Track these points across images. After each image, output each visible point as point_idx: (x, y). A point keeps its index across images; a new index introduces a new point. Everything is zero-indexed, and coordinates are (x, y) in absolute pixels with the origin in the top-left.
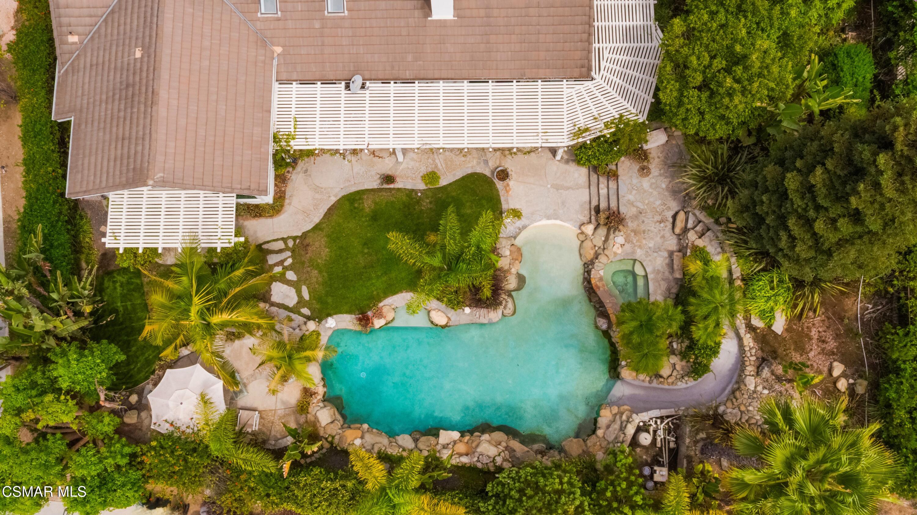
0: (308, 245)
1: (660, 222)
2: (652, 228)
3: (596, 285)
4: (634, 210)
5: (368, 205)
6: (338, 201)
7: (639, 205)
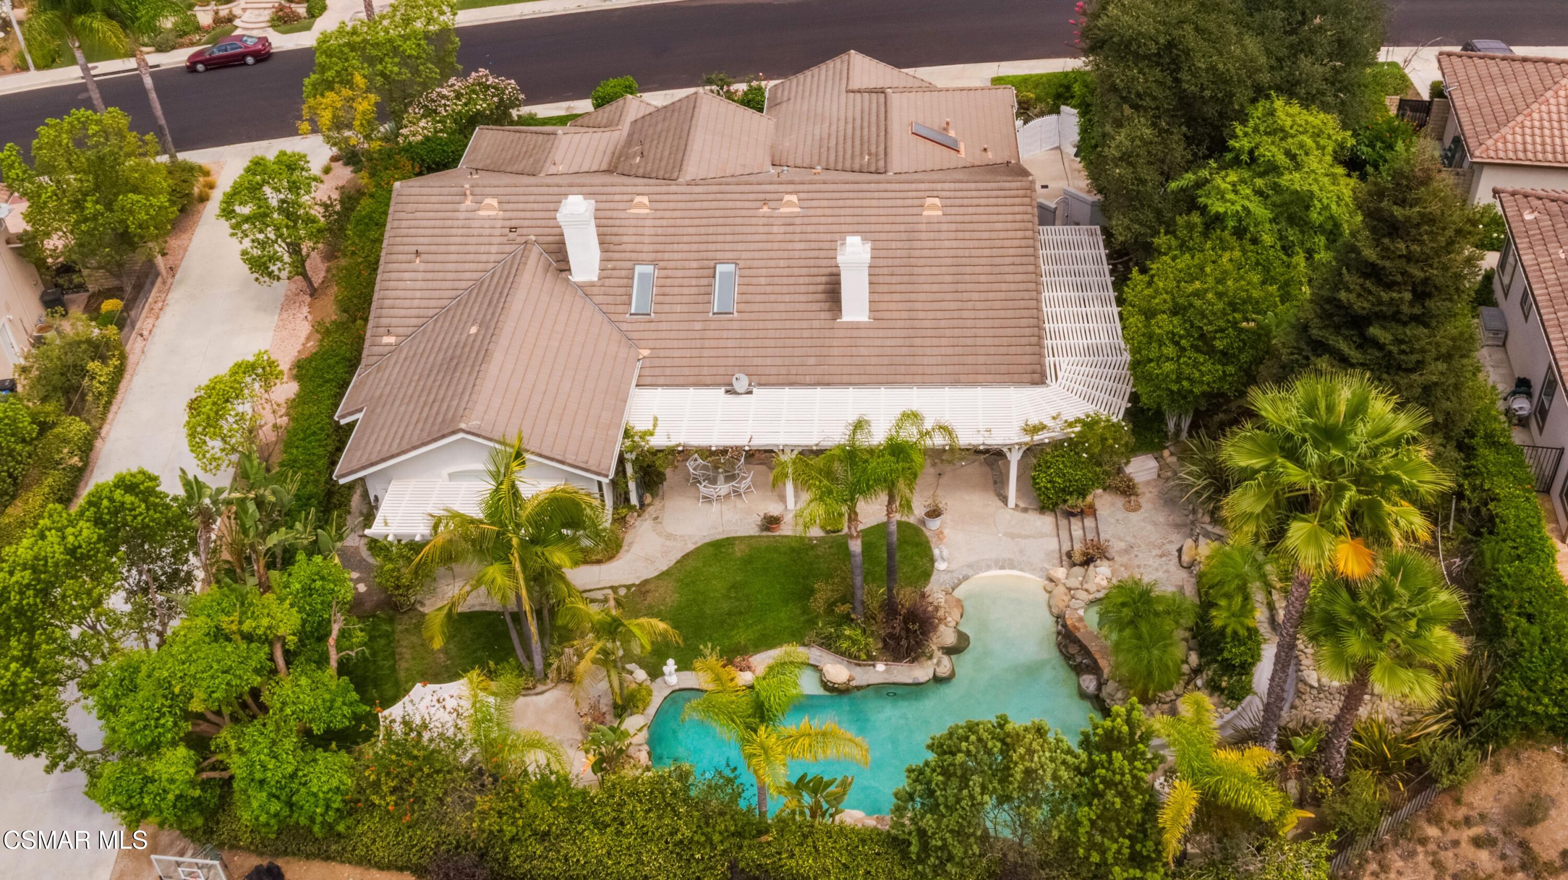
0: (647, 592)
1: (1161, 556)
2: (1150, 563)
3: (1075, 627)
4: (1122, 545)
5: (739, 551)
6: (697, 549)
7: (1128, 538)
